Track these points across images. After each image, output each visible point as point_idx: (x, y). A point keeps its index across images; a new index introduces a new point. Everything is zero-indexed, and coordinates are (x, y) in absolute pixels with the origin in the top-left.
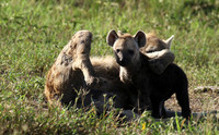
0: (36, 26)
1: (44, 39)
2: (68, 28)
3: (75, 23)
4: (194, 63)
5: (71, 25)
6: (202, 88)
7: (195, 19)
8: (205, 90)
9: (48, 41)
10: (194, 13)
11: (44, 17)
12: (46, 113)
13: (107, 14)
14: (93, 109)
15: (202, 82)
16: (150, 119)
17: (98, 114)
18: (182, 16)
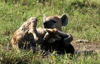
0: (6, 14)
1: (10, 19)
2: (20, 14)
3: (23, 13)
4: (76, 30)
5: (22, 13)
6: (79, 41)
7: (76, 10)
8: (81, 42)
9: (11, 21)
10: (76, 8)
11: (10, 10)
12: (10, 52)
13: (37, 8)
14: (32, 50)
15: (79, 38)
16: (57, 55)
17: (34, 53)
18: (71, 9)
